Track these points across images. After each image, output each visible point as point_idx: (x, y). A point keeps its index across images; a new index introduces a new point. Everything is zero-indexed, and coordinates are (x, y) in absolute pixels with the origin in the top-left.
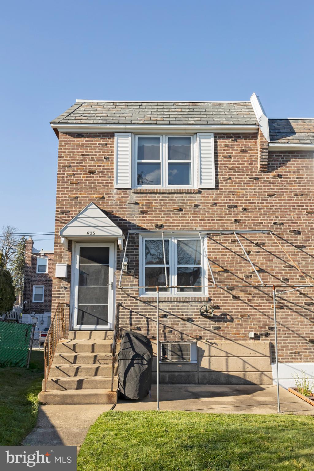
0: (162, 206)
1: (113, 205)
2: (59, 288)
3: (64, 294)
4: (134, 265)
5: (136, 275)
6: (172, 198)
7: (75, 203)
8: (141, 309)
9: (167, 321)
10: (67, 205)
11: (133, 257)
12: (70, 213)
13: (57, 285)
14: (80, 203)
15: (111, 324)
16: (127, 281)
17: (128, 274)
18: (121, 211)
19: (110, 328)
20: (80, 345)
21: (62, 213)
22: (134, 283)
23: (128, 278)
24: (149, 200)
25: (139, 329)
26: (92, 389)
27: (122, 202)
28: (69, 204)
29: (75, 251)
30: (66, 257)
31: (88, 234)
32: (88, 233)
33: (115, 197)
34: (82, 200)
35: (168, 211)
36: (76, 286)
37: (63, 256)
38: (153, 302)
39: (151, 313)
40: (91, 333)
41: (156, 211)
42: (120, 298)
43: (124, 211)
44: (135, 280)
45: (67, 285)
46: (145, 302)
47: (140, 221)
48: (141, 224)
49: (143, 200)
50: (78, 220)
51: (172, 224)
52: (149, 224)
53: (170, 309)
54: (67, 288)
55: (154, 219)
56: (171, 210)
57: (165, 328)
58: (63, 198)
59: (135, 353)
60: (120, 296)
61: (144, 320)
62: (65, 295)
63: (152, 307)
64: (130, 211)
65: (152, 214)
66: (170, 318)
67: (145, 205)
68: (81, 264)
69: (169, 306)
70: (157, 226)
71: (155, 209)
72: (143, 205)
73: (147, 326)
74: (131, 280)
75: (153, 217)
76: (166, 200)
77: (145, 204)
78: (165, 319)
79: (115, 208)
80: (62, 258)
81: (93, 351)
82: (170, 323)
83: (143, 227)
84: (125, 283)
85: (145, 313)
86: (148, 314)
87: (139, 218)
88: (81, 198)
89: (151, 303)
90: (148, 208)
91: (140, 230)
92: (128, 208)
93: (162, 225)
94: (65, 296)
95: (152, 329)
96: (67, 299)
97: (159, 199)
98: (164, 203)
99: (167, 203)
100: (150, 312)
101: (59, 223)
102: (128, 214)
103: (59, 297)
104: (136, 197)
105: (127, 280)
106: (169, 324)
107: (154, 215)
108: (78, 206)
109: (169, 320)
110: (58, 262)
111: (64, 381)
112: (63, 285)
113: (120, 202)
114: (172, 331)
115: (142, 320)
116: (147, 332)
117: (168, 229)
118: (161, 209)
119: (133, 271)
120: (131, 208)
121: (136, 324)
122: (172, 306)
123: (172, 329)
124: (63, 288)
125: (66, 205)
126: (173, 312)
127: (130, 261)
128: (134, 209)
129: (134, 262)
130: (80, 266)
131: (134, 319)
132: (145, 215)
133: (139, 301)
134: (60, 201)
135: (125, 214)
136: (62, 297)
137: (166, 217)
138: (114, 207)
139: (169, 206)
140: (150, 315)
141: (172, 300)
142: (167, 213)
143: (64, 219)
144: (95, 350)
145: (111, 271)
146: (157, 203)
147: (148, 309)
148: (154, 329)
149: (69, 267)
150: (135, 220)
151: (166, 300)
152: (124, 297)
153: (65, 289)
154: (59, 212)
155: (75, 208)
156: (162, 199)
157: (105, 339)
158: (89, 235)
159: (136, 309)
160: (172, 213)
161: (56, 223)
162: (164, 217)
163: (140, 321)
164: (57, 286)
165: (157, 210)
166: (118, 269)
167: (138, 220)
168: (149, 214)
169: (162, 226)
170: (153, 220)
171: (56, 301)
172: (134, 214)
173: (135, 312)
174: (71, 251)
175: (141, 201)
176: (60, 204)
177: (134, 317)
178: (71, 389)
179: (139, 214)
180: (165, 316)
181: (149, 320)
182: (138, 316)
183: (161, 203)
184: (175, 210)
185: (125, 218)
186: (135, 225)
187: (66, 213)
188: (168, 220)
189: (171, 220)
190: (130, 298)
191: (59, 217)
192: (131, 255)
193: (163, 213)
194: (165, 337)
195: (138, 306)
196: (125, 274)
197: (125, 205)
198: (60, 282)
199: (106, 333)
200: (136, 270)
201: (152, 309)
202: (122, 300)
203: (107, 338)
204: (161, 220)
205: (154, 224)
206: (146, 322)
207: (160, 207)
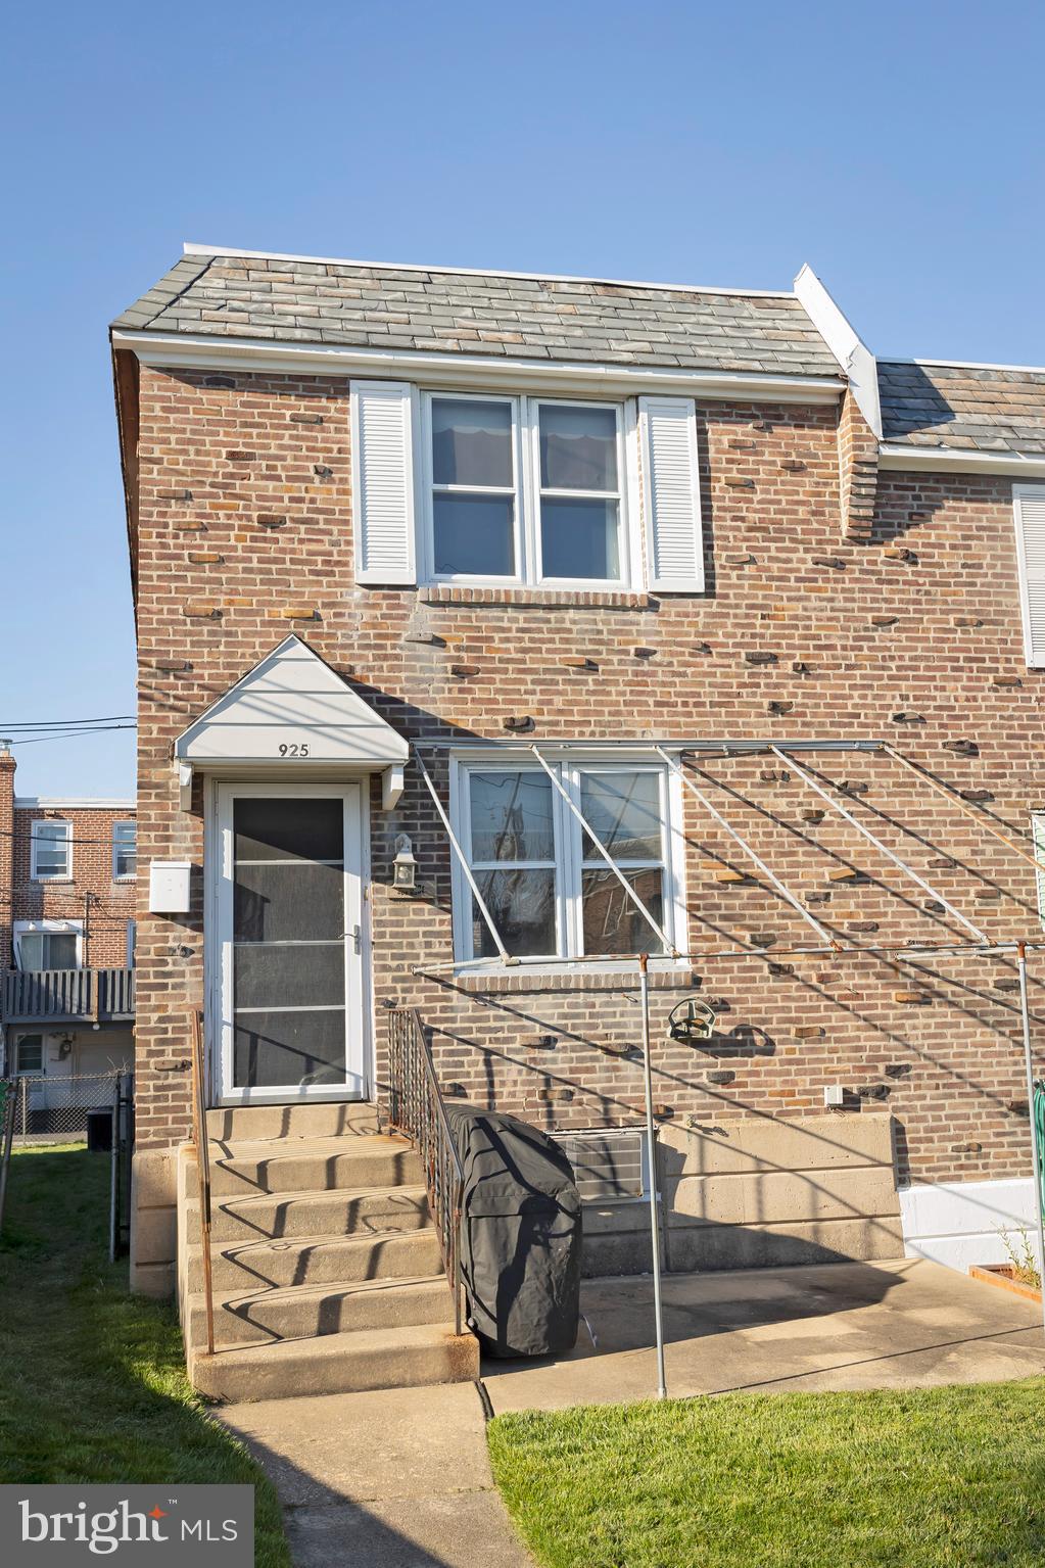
0: (524, 651)
1: (351, 646)
2: (160, 952)
3: (182, 974)
4: (435, 862)
5: (442, 898)
6: (558, 626)
7: (211, 633)
8: (463, 1020)
9: (554, 1061)
10: (182, 643)
11: (432, 835)
12: (195, 671)
13: (155, 940)
14: (228, 634)
15: (357, 1077)
16: (411, 923)
17: (415, 896)
18: (381, 669)
19: (357, 1093)
20: (280, 1165)
21: (165, 669)
22: (437, 928)
23: (416, 912)
24: (479, 629)
25: (459, 1091)
26: (376, 1328)
27: (386, 637)
28: (188, 639)
29: (215, 814)
30: (185, 837)
31: (284, 752)
32: (283, 748)
33: (359, 618)
34: (237, 623)
35: (546, 671)
36: (225, 943)
37: (171, 833)
38: (505, 994)
39: (500, 1035)
40: (286, 1115)
41: (506, 671)
42: (389, 984)
43: (392, 669)
44: (438, 918)
45: (193, 939)
46: (476, 995)
47: (452, 707)
48: (453, 717)
49: (458, 628)
51: (562, 718)
52: (484, 717)
53: (565, 1016)
54: (192, 952)
55: (500, 697)
56: (559, 666)
57: (547, 1082)
58: (165, 616)
59: (524, 1190)
60: (389, 975)
61: (477, 1058)
62: (187, 979)
63: (502, 1012)
64: (412, 669)
65: (492, 681)
66: (564, 1048)
67: (468, 649)
68: (239, 863)
69: (561, 1006)
70: (512, 725)
71: (501, 661)
72: (458, 648)
73: (485, 1079)
74: (427, 917)
75: (497, 691)
76: (540, 631)
77: (465, 643)
78: (548, 1054)
79: (360, 657)
80: (168, 839)
81: (331, 1185)
82: (566, 1066)
83: (462, 726)
84: (405, 929)
85: (479, 1035)
86: (488, 1036)
87: (447, 695)
88: (233, 617)
89: (499, 997)
90: (479, 659)
91: (452, 738)
92: (409, 658)
93: (528, 718)
94: (185, 980)
95: (505, 1090)
96: (194, 992)
97: (514, 626)
98: (532, 640)
99: (542, 641)
100: (497, 1030)
101: (153, 709)
102: (408, 679)
103: (164, 986)
104: (435, 618)
105: (412, 917)
106: (562, 1071)
107: (498, 686)
108: (222, 648)
109: (561, 1055)
110: (153, 857)
111: (272, 1309)
112: (175, 939)
113: (378, 636)
114: (572, 1094)
115: (469, 1058)
116: (486, 1101)
117: (550, 733)
118: (523, 661)
119: (433, 885)
120: (417, 658)
121: (447, 1076)
122: (570, 1006)
123: (571, 1088)
124: (178, 952)
125: (175, 643)
126: (574, 1027)
127: (419, 848)
128: (430, 660)
129: (435, 854)
130: (236, 868)
131: (441, 1058)
132: (466, 685)
133: (454, 994)
134: (155, 626)
135: (398, 680)
136: (175, 987)
137: (542, 692)
138: (356, 651)
139: (548, 651)
140: (497, 1040)
141: (572, 986)
142: (542, 677)
143: (172, 692)
144: (339, 1181)
145: (352, 884)
146: (507, 640)
147: (487, 1019)
148: (512, 1089)
149: (197, 873)
150: (434, 701)
151: (551, 985)
152: (403, 979)
153: (184, 956)
154: (151, 667)
155: (210, 653)
156: (526, 625)
157: (339, 1133)
158: (287, 755)
159: (446, 1020)
160: (560, 678)
161: (141, 708)
162: (533, 692)
163: (461, 1064)
164: (152, 947)
165: (510, 667)
166: (376, 879)
167: (444, 700)
168: (481, 681)
169: (528, 724)
170: (496, 702)
171: (153, 1002)
172: (430, 681)
173: (445, 1033)
174: (201, 815)
175: (454, 633)
176: (153, 638)
177: (441, 1048)
178: (297, 1335)
179: (447, 680)
180: (548, 1043)
181: (494, 1057)
182: (456, 1046)
183: (521, 640)
184: (571, 668)
185: (398, 695)
186: (434, 720)
187: (179, 673)
188: (550, 702)
189: (558, 702)
190: (423, 983)
191: (150, 688)
192: (423, 826)
193: (529, 678)
194: (550, 1114)
195: (452, 1009)
196: (401, 896)
197: (394, 647)
198: (166, 928)
199: (343, 1111)
200: (442, 880)
201: (502, 1018)
202: (394, 990)
203: (347, 1130)
204: (526, 702)
205: (500, 718)
206: (482, 1067)
207: (520, 656)
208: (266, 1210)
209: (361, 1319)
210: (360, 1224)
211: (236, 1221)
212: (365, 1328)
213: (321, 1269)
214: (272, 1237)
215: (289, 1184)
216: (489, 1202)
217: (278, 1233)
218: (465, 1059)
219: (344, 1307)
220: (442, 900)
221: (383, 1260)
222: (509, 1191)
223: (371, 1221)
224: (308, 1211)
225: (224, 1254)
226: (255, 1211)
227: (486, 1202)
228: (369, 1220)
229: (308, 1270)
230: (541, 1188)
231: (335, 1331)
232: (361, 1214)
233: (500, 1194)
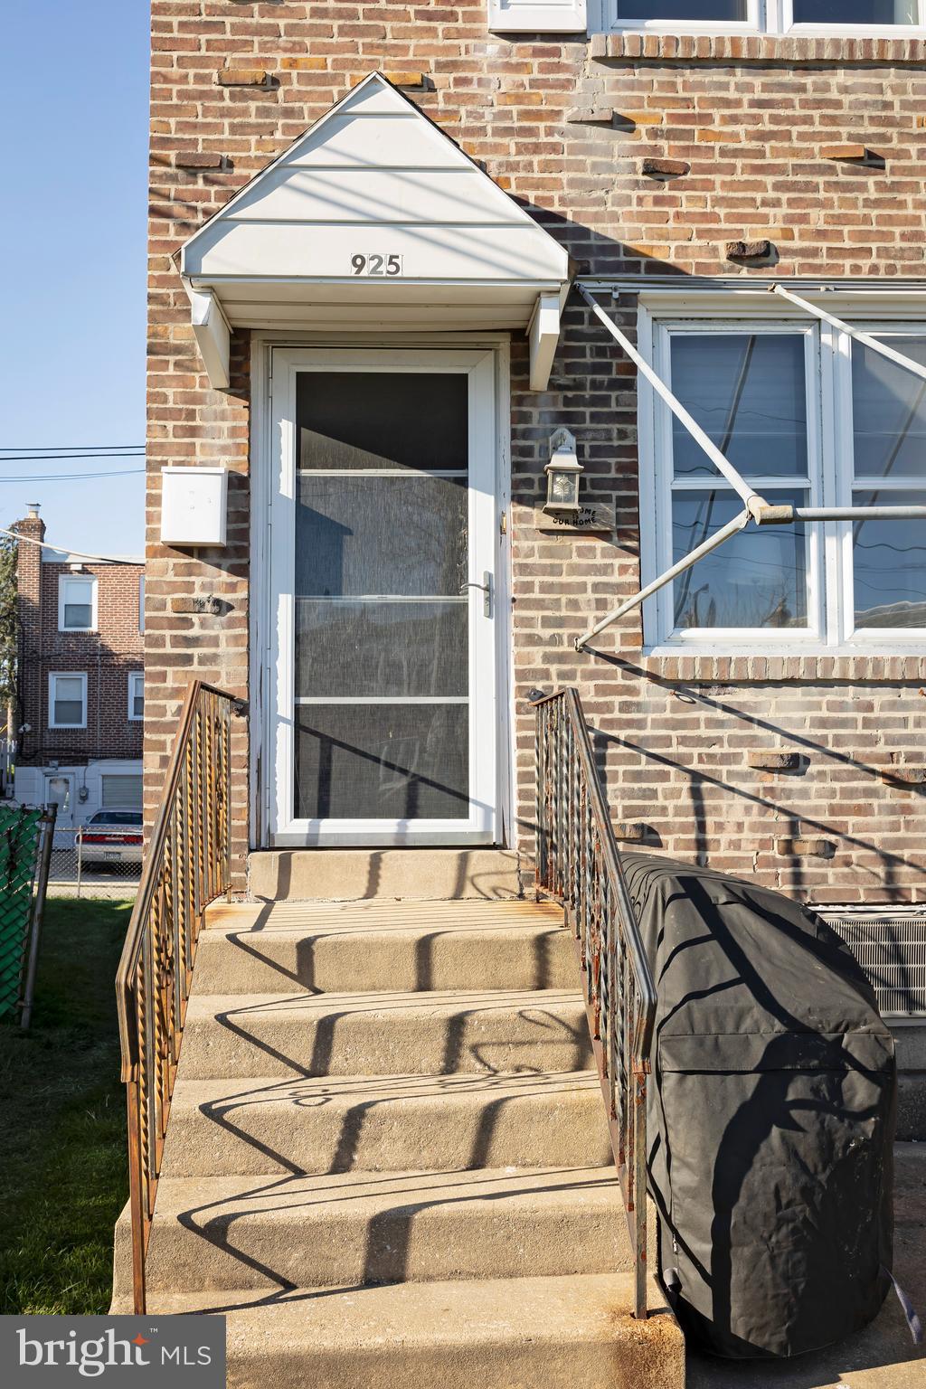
0: (763, 136)
1: (481, 131)
2: (181, 607)
3: (215, 641)
4: (613, 474)
5: (625, 532)
6: (818, 96)
7: (263, 112)
8: (657, 724)
9: (804, 794)
10: (217, 128)
11: (608, 431)
12: (237, 171)
13: (174, 587)
14: (288, 113)
15: (487, 809)
16: (574, 570)
17: (577, 523)
18: (529, 167)
19: (486, 834)
20: (337, 946)
21: (190, 169)
22: (615, 578)
23: (582, 552)
24: (688, 102)
25: (648, 835)
26: (476, 1275)
27: (538, 115)
28: (226, 121)
29: (268, 397)
30: (220, 430)
31: (360, 268)
32: (359, 262)
33: (494, 86)
34: (301, 96)
35: (798, 169)
36: (281, 596)
37: (198, 422)
38: (724, 684)
39: (715, 750)
40: (375, 865)
41: (731, 169)
42: (538, 664)
43: (546, 166)
44: (617, 562)
45: (232, 588)
46: (677, 686)
47: (644, 226)
48: (646, 242)
49: (654, 102)
50: (295, 180)
51: (824, 245)
52: (696, 242)
53: (823, 723)
54: (230, 608)
55: (722, 211)
56: (818, 161)
57: (793, 828)
58: (191, 86)
59: (778, 1026)
60: (538, 652)
61: (678, 785)
62: (223, 649)
63: (720, 714)
64: (580, 166)
65: (708, 186)
66: (822, 774)
67: (670, 135)
68: (305, 472)
69: (818, 706)
70: (740, 255)
71: (723, 153)
72: (654, 134)
73: (692, 819)
74: (599, 561)
75: (718, 201)
76: (788, 104)
77: (665, 126)
78: (794, 782)
79: (496, 148)
80: (193, 432)
81: (424, 984)
82: (824, 802)
83: (659, 257)
84: (565, 579)
85: (682, 750)
86: (696, 751)
87: (635, 208)
88: (296, 86)
89: (714, 690)
90: (687, 150)
91: (643, 275)
92: (574, 150)
93: (768, 244)
94: (219, 651)
95: (724, 838)
96: (231, 669)
97: (746, 97)
98: (775, 119)
99: (793, 121)
100: (712, 742)
101: (172, 229)
102: (573, 183)
103: (188, 659)
104: (617, 85)
105: (575, 559)
106: (816, 810)
107: (719, 193)
108: (278, 135)
109: (815, 785)
110: (171, 459)
111: (274, 1230)
112: (204, 587)
113: (525, 115)
114: (833, 847)
115: (666, 785)
116: (693, 853)
117: (803, 267)
118: (761, 154)
119: (610, 509)
120: (588, 150)
121: (629, 812)
122: (832, 706)
123: (832, 838)
124: (208, 607)
125: (206, 127)
126: (838, 740)
127: (587, 451)
128: (608, 152)
129: (613, 461)
130: (299, 481)
131: (621, 784)
132: (666, 192)
133: (642, 682)
134: (175, 101)
135: (557, 184)
136: (203, 660)
137: (791, 203)
138: (490, 139)
139: (802, 137)
140: (711, 757)
141: (836, 674)
142: (791, 178)
143: (200, 205)
144: (438, 977)
145: (481, 507)
146: (734, 120)
147: (695, 723)
148: (735, 836)
149: (237, 485)
150: (614, 217)
151: (801, 673)
152: (561, 658)
153: (218, 614)
154: (169, 165)
155: (260, 143)
156: (766, 96)
157: (457, 896)
158: (364, 273)
159: (629, 724)
160: (820, 180)
161: (154, 229)
162: (776, 203)
163: (653, 794)
164: (169, 598)
165: (739, 162)
166: (518, 499)
167: (631, 217)
168: (691, 186)
169: (767, 253)
170: (714, 218)
171: (170, 684)
172: (608, 186)
173: (627, 745)
174: (246, 396)
175: (647, 110)
176: (172, 121)
177: (621, 769)
178: (326, 1287)
179: (636, 184)
180: (795, 765)
181: (706, 785)
182: (644, 765)
183: (756, 119)
184: (840, 165)
185: (556, 208)
186: (613, 248)
187: (211, 175)
188: (803, 219)
189: (818, 218)
190: (592, 664)
191: (167, 198)
192: (594, 416)
193: (769, 180)
194: (797, 878)
195: (638, 707)
196: (564, 526)
197: (550, 132)
198: (190, 571)
199: (463, 862)
200: (622, 502)
201: (720, 724)
202: (546, 675)
203: (469, 891)
204: (764, 219)
205: (721, 245)
206: (686, 801)
207: (754, 144)
208: (301, 1025)
209: (453, 1257)
210: (467, 1058)
211: (244, 1043)
212: (455, 1275)
213: (385, 1145)
214: (309, 1075)
215: (352, 978)
216: (709, 1041)
217: (319, 1067)
218: (659, 786)
219: (415, 1232)
220: (623, 534)
221: (501, 1134)
222: (747, 1024)
223: (487, 1053)
224: (373, 1032)
225: (205, 1109)
226: (278, 1027)
227: (701, 1043)
228: (484, 1052)
229: (359, 1145)
230: (812, 1021)
231: (398, 1279)
232: (470, 1038)
233: (730, 1028)
